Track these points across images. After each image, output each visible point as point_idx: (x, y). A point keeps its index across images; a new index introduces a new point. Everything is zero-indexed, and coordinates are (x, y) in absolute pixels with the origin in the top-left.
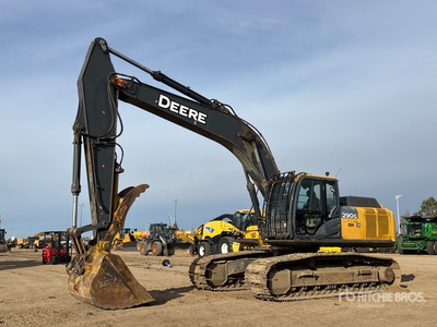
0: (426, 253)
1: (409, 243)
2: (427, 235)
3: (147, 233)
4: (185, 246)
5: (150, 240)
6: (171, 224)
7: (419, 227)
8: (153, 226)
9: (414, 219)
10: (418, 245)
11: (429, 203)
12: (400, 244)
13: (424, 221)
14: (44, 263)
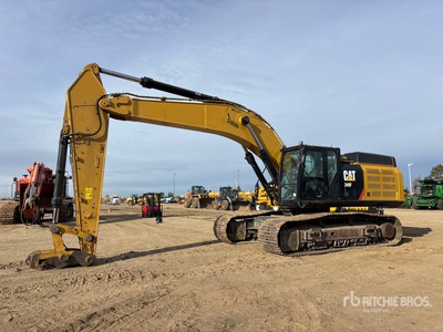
0: (437, 209)
1: (423, 201)
2: (438, 194)
3: (218, 194)
4: (246, 203)
5: (220, 199)
6: (234, 187)
7: (431, 188)
8: (221, 189)
9: (426, 182)
10: (430, 203)
11: (439, 169)
12: (415, 202)
13: (436, 183)
14: (143, 216)
